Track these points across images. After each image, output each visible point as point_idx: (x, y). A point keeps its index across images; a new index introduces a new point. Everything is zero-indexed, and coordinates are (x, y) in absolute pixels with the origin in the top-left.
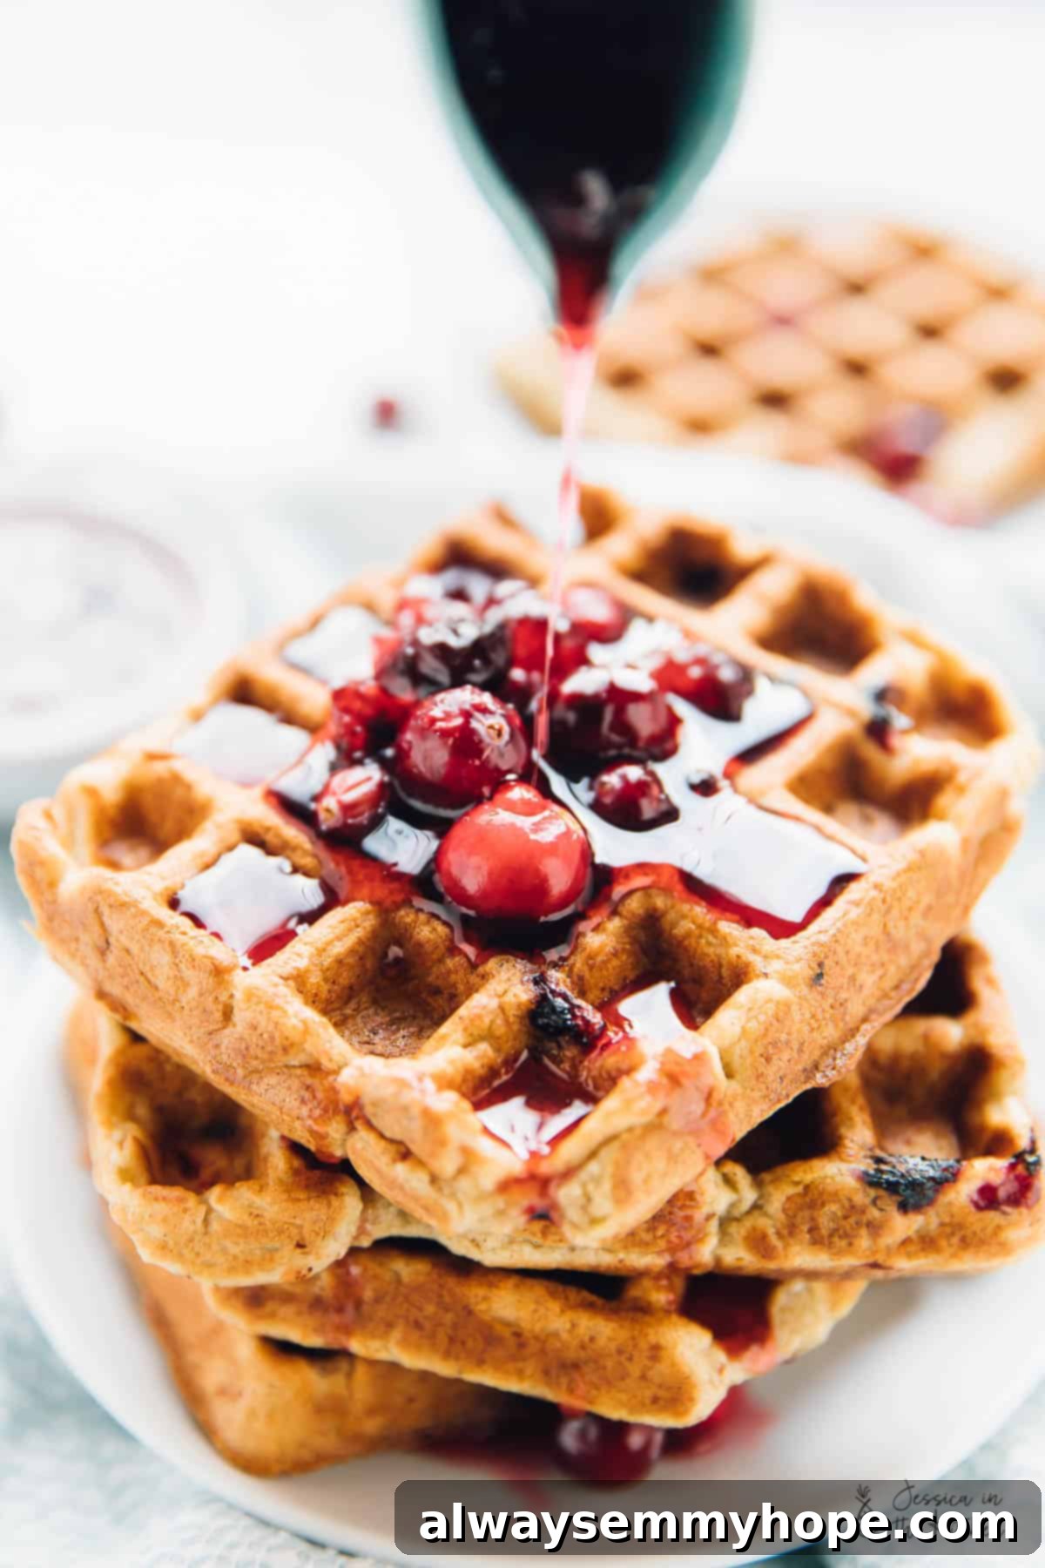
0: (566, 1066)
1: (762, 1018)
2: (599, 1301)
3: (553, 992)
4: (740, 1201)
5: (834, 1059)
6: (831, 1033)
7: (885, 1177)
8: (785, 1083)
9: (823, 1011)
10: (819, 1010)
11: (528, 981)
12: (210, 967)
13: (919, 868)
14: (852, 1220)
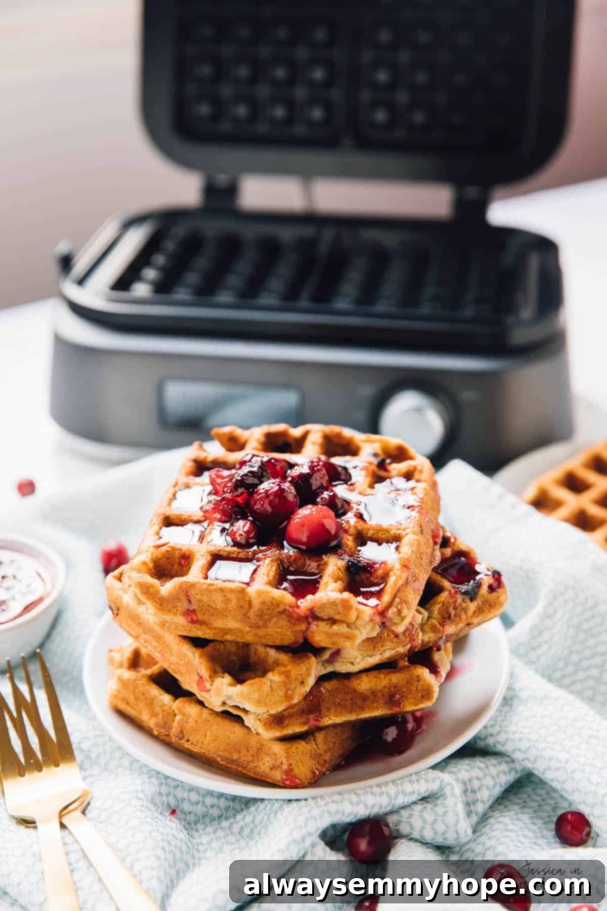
1: (414, 547)
4: (424, 617)
6: (430, 549)
11: (340, 559)
12: (240, 589)
14: (459, 609)
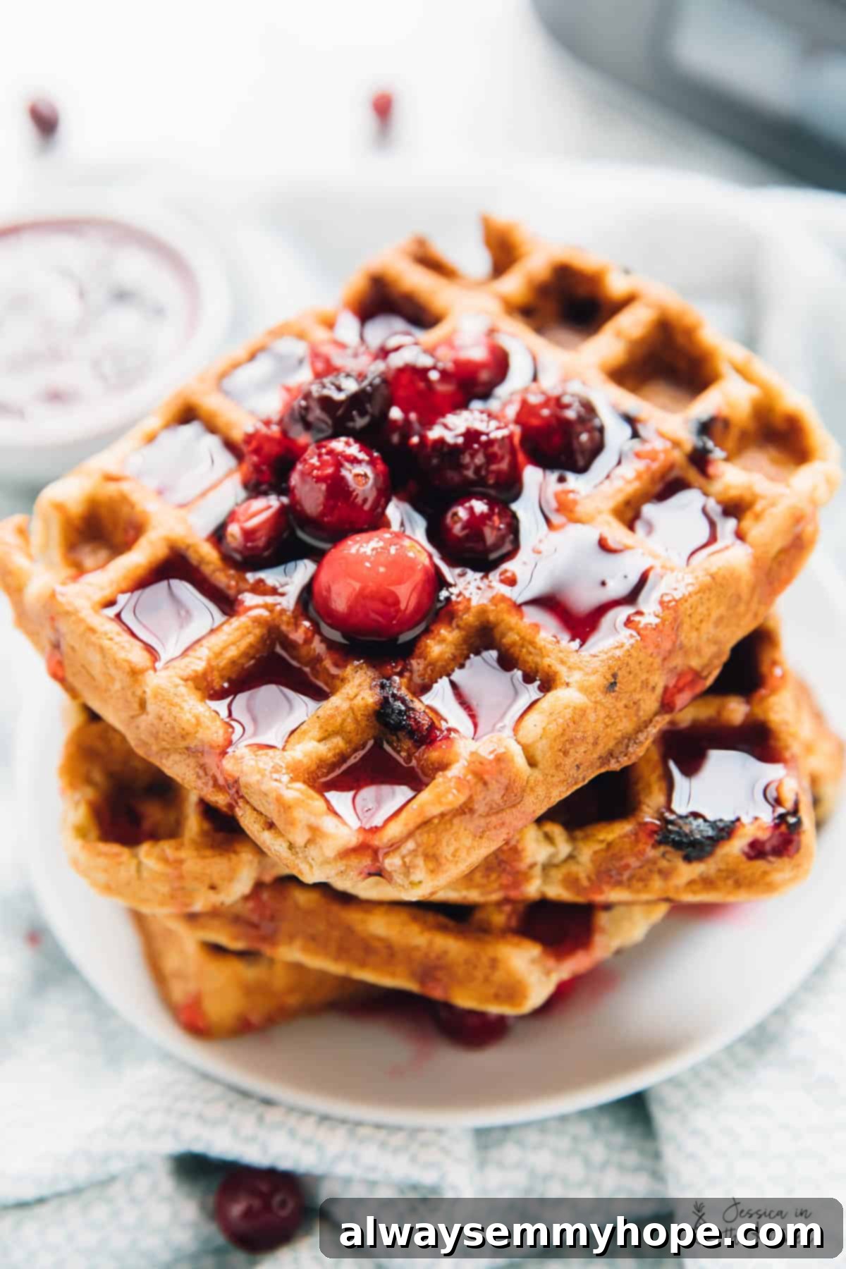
0: (404, 754)
1: (560, 721)
2: (451, 924)
3: (394, 695)
4: (558, 852)
5: (627, 746)
6: (626, 725)
7: (672, 836)
8: (581, 770)
9: (617, 710)
10: (614, 710)
11: (375, 686)
12: (128, 669)
13: (710, 589)
14: (646, 869)
